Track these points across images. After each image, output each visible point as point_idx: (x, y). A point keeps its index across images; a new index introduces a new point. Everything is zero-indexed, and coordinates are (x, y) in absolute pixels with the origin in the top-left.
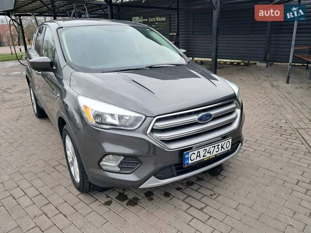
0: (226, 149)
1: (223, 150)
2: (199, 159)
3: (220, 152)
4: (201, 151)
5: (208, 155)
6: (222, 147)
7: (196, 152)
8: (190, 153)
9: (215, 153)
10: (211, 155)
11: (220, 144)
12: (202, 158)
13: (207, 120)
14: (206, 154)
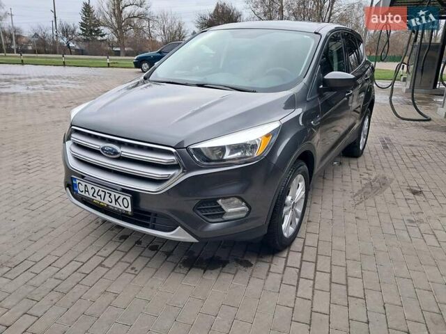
0: (123, 208)
1: (118, 206)
2: (87, 194)
3: (113, 204)
4: (89, 186)
5: (98, 198)
6: (116, 201)
7: (84, 184)
8: (78, 181)
9: (106, 201)
10: (102, 201)
11: (113, 194)
12: (91, 196)
13: (110, 154)
14: (95, 195)
